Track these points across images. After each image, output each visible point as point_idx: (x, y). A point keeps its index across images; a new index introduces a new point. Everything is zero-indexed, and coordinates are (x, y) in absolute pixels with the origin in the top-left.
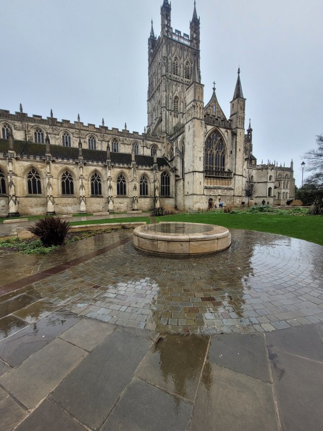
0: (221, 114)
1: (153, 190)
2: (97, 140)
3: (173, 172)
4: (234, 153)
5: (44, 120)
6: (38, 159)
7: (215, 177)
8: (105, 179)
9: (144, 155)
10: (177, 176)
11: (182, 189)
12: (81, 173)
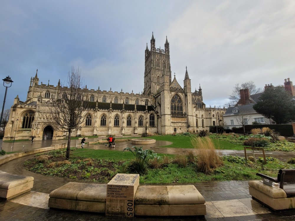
0: (179, 86)
1: (145, 123)
2: (118, 99)
3: (156, 114)
4: (187, 105)
5: (95, 91)
6: (92, 110)
7: (177, 117)
8: (121, 118)
9: (142, 105)
10: (158, 116)
11: (160, 123)
12: (110, 116)
